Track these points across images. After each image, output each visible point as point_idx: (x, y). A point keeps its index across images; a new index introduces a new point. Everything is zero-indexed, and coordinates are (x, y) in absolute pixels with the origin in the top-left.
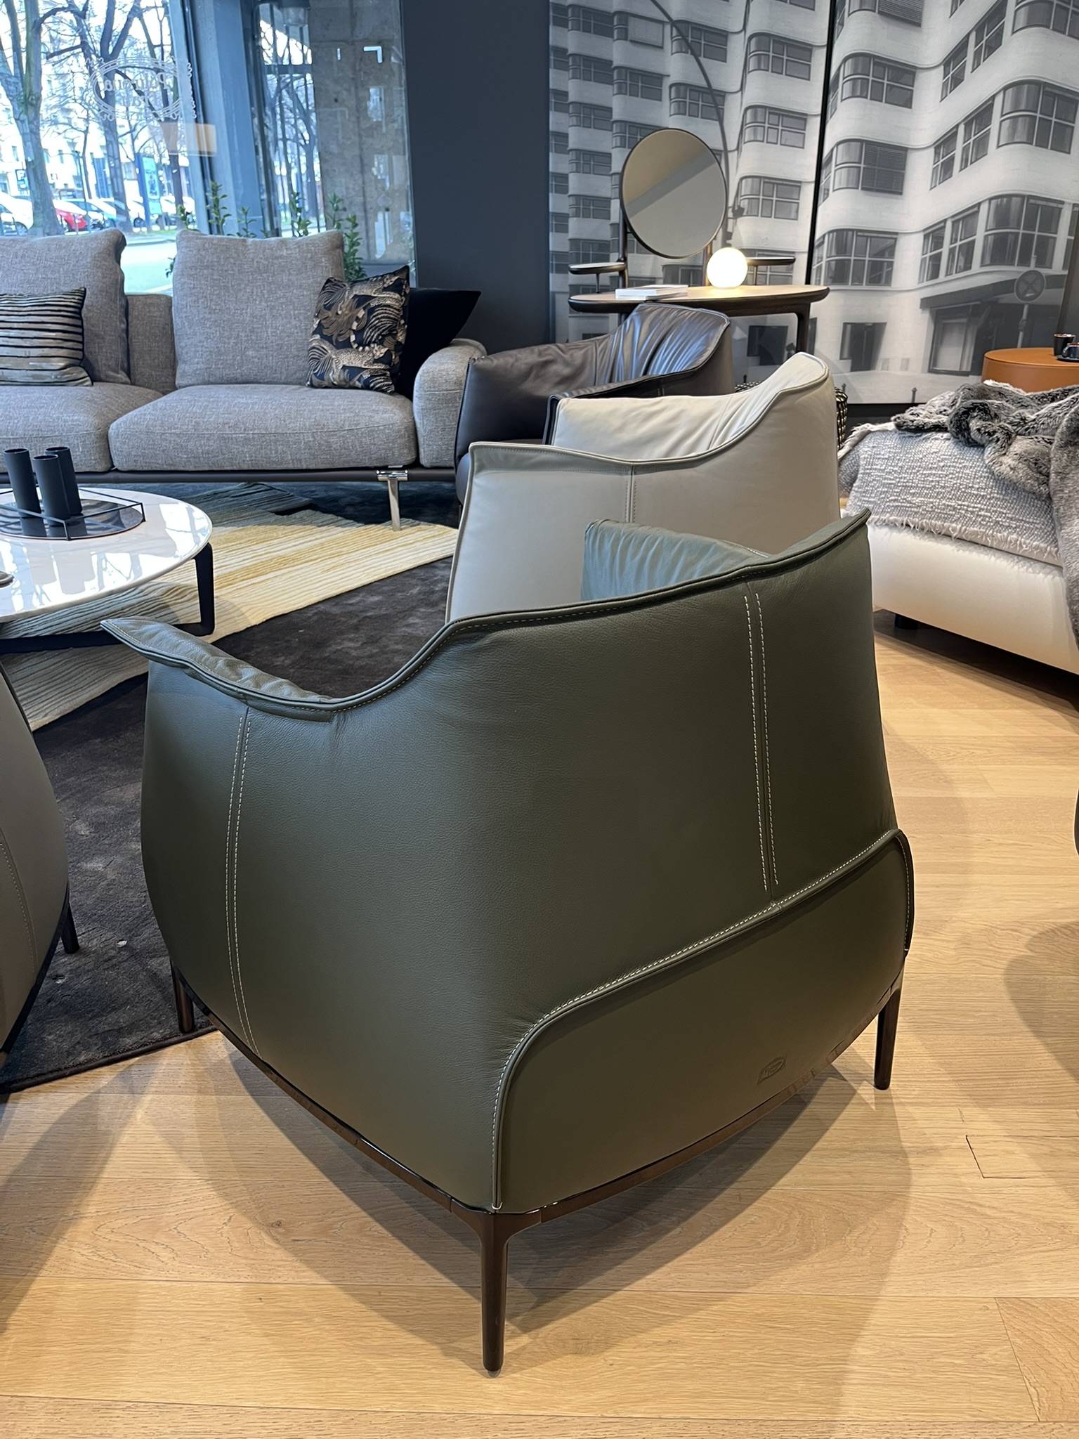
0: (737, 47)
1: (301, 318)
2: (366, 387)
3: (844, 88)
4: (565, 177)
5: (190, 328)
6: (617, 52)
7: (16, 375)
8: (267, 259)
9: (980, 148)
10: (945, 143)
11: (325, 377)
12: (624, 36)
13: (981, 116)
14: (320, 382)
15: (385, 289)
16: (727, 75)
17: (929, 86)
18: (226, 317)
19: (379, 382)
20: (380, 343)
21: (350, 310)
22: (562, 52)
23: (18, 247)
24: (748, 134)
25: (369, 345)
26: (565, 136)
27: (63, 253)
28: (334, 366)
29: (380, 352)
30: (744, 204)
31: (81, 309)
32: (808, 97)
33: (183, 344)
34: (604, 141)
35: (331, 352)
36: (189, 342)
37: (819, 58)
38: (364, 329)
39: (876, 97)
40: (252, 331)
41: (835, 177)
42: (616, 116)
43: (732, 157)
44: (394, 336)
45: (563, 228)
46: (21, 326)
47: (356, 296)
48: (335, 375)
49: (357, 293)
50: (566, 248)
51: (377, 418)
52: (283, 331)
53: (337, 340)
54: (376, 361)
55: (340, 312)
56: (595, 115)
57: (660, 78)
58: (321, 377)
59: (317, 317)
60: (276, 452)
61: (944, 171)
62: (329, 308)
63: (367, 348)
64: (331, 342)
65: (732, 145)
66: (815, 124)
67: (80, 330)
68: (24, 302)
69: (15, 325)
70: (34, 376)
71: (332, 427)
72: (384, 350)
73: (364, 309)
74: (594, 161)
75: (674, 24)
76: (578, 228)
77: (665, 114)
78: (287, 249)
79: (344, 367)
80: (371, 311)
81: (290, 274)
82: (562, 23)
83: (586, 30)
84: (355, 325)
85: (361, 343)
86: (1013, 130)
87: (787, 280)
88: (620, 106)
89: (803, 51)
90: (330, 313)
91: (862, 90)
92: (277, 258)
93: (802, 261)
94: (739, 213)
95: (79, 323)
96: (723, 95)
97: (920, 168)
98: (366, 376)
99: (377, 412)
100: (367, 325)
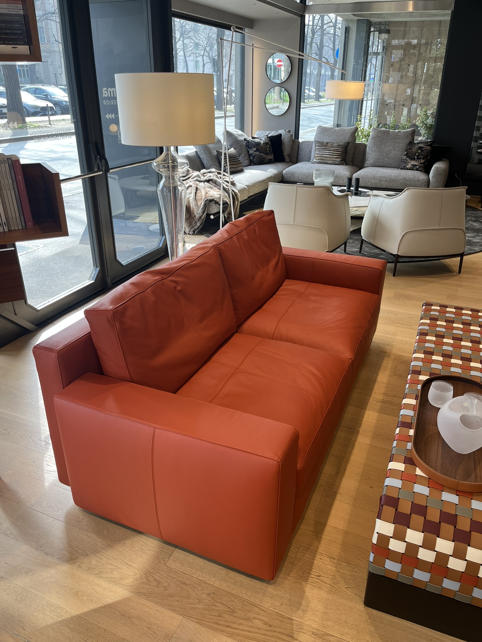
1: (401, 151)
2: (417, 170)
5: (371, 152)
7: (329, 162)
8: (394, 136)
11: (406, 167)
14: (405, 168)
15: (427, 146)
18: (381, 150)
19: (421, 169)
20: (423, 159)
21: (416, 150)
23: (332, 130)
25: (420, 159)
27: (343, 132)
28: (409, 164)
29: (422, 161)
31: (347, 147)
33: (368, 156)
35: (409, 160)
36: (370, 156)
38: (419, 155)
40: (387, 154)
44: (427, 157)
45: (478, 130)
46: (333, 150)
47: (419, 147)
48: (409, 166)
49: (419, 146)
50: (479, 136)
51: (420, 178)
52: (395, 154)
53: (411, 158)
54: (421, 163)
55: (413, 151)
58: (405, 167)
59: (406, 151)
60: (393, 184)
62: (410, 149)
63: (419, 160)
64: (409, 158)
67: (346, 152)
68: (334, 144)
69: (332, 150)
70: (333, 162)
71: (408, 179)
72: (424, 161)
73: (420, 150)
78: (400, 133)
79: (412, 164)
80: (422, 151)
81: (400, 140)
84: (417, 154)
85: (418, 158)
90: (410, 151)
92: (397, 135)
95: (346, 150)
98: (418, 167)
99: (420, 176)
100: (420, 154)
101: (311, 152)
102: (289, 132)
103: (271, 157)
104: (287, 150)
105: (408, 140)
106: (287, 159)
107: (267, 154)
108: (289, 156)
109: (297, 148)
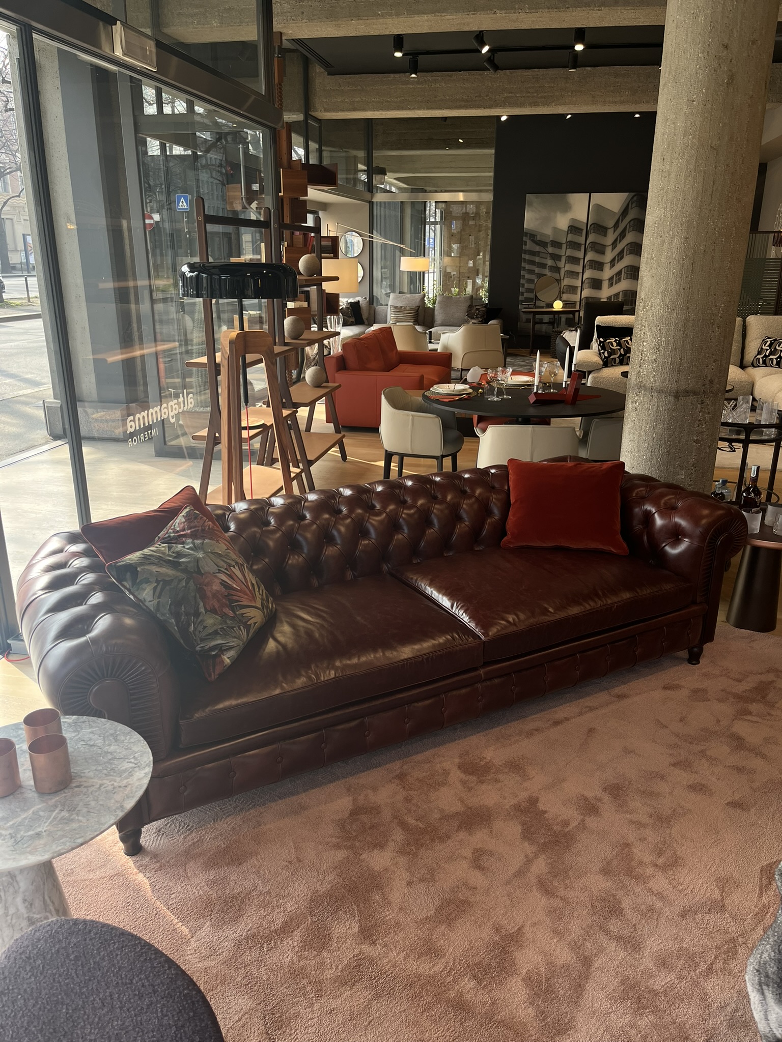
0: (563, 259)
1: (463, 312)
3: (587, 267)
4: (524, 284)
5: (439, 314)
6: (537, 259)
8: (457, 300)
9: (619, 280)
10: (611, 279)
12: (539, 256)
13: (619, 273)
16: (561, 264)
17: (607, 267)
18: (447, 312)
20: (480, 318)
21: (475, 311)
22: (525, 259)
24: (566, 276)
26: (524, 276)
29: (480, 320)
30: (565, 291)
31: (418, 310)
32: (579, 269)
34: (533, 277)
35: (470, 319)
36: (438, 317)
37: (582, 262)
39: (595, 269)
40: (451, 315)
41: (585, 285)
42: (536, 272)
43: (562, 281)
45: (523, 295)
46: (407, 313)
47: (476, 309)
50: (523, 299)
52: (458, 315)
53: (471, 317)
55: (472, 312)
56: (531, 272)
57: (546, 264)
59: (467, 313)
61: (611, 285)
62: (470, 310)
65: (562, 278)
66: (580, 275)
67: (418, 314)
68: (407, 308)
69: (405, 313)
73: (477, 311)
74: (530, 281)
75: (550, 254)
76: (526, 295)
77: (547, 272)
80: (479, 312)
81: (462, 304)
82: (525, 253)
83: (530, 255)
84: (475, 314)
85: (477, 318)
86: (627, 276)
87: (575, 308)
88: (537, 270)
89: (579, 259)
90: (470, 312)
91: (591, 268)
93: (578, 304)
94: (563, 293)
96: (560, 268)
97: (605, 284)
100: (478, 314)
101: (386, 316)
102: (365, 298)
103: (353, 320)
104: (365, 315)
105: (468, 304)
106: (366, 322)
107: (350, 317)
108: (367, 319)
109: (373, 312)
